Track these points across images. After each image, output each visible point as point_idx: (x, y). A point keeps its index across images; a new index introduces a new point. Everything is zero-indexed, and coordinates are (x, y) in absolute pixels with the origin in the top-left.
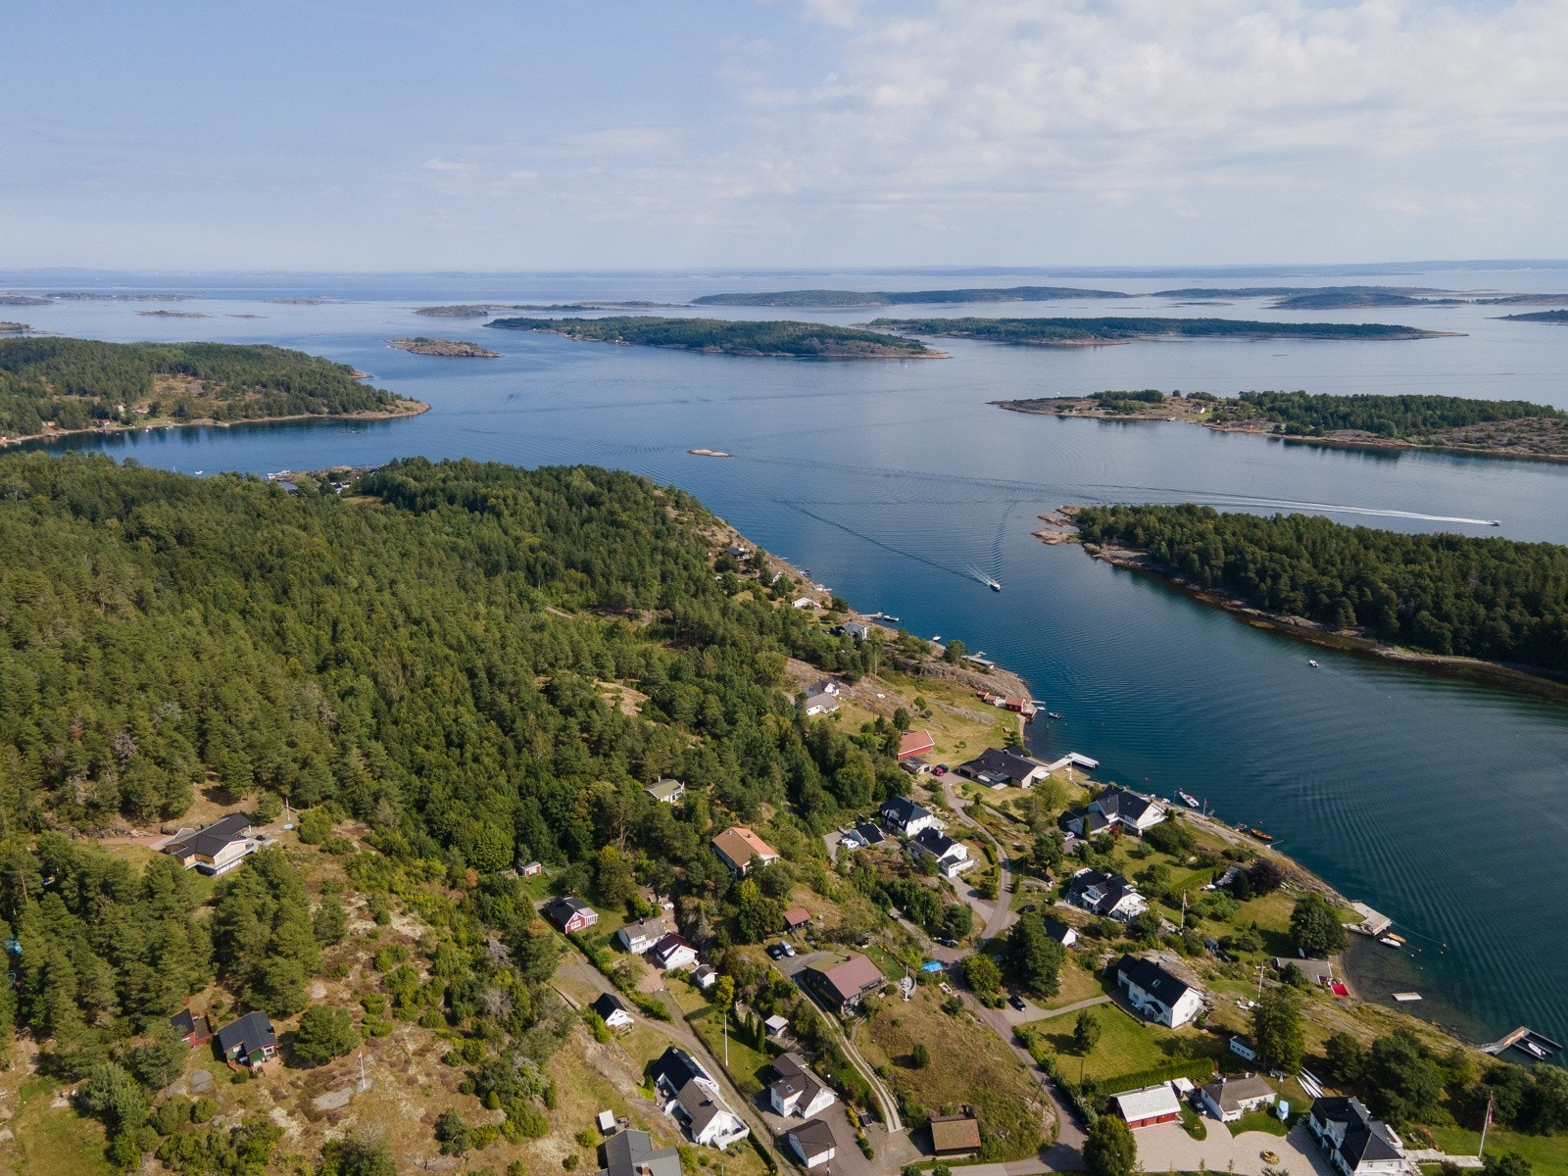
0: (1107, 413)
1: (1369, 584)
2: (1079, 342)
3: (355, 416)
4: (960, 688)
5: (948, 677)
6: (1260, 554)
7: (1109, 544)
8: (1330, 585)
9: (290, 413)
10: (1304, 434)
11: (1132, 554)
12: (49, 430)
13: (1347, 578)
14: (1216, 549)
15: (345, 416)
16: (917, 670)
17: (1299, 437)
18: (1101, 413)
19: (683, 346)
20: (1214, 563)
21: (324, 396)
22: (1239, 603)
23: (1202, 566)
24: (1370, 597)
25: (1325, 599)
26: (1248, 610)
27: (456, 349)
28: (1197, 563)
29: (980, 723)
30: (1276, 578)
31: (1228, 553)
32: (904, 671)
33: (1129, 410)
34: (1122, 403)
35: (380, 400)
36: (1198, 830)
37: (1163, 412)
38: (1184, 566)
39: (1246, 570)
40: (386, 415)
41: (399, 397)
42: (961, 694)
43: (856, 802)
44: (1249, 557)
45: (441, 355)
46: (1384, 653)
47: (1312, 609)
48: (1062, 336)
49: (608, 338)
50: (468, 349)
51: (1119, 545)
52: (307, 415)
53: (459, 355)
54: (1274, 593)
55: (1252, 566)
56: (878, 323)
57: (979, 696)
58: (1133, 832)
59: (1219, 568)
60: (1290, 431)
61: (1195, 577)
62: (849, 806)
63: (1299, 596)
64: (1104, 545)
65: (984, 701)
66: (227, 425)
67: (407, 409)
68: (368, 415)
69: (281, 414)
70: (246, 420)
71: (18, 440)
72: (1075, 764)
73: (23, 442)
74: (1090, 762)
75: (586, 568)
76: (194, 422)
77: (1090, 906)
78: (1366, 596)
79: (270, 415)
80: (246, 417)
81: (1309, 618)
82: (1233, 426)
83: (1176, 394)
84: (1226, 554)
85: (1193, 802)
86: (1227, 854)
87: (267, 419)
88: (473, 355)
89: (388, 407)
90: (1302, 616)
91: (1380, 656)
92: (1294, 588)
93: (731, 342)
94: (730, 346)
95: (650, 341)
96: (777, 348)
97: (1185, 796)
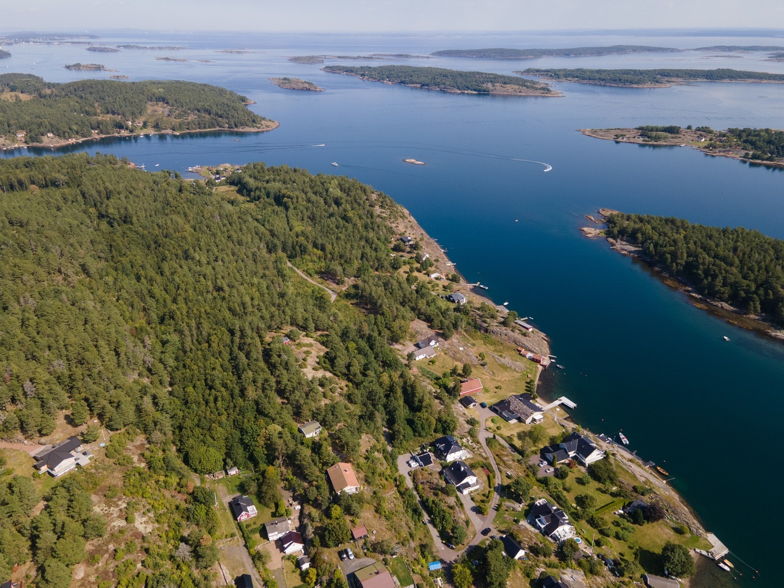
0: (644, 141)
1: (773, 289)
2: (641, 86)
3: (240, 130)
4: (509, 344)
5: (503, 336)
6: (708, 259)
7: (621, 240)
8: (748, 286)
9: (210, 128)
10: (763, 160)
11: (632, 248)
12: (95, 135)
13: (759, 282)
14: (682, 253)
15: (236, 130)
16: (486, 331)
17: (759, 161)
18: (640, 140)
19: (419, 86)
20: (679, 261)
21: (227, 118)
22: (690, 289)
23: (672, 262)
24: (771, 297)
25: (743, 294)
26: (694, 295)
27: (301, 86)
28: (669, 260)
29: (515, 370)
30: (715, 277)
31: (689, 255)
32: (480, 329)
33: (657, 138)
34: (654, 134)
35: (254, 121)
36: (622, 468)
37: (676, 140)
38: (662, 260)
39: (698, 269)
40: (255, 130)
41: (264, 119)
42: (509, 348)
43: (424, 434)
44: (701, 261)
45: (294, 89)
46: (773, 334)
47: (733, 299)
48: (631, 82)
49: (380, 79)
50: (307, 86)
51: (627, 241)
52: (218, 128)
53: (302, 90)
54: (711, 286)
55: (701, 267)
56: (528, 71)
57: (518, 351)
58: (583, 464)
59: (681, 265)
60: (754, 157)
61: (667, 268)
62: (420, 436)
63: (727, 291)
64: (618, 240)
65: (521, 355)
66: (178, 134)
67: (267, 126)
68: (247, 129)
69: (205, 128)
70: (188, 131)
71: (81, 140)
72: (563, 405)
73: (83, 141)
74: (571, 404)
75: (323, 249)
76: (163, 132)
77: (539, 528)
78: (769, 295)
79: (200, 128)
80: (188, 129)
81: (730, 305)
82: (720, 152)
83: (689, 128)
84: (688, 257)
85: (625, 441)
86: (635, 489)
87: (198, 130)
88: (309, 90)
89: (258, 125)
90: (727, 302)
91: (771, 336)
92: (724, 285)
93: (444, 84)
94: (443, 86)
95: (402, 82)
96: (468, 88)
97: (622, 436)
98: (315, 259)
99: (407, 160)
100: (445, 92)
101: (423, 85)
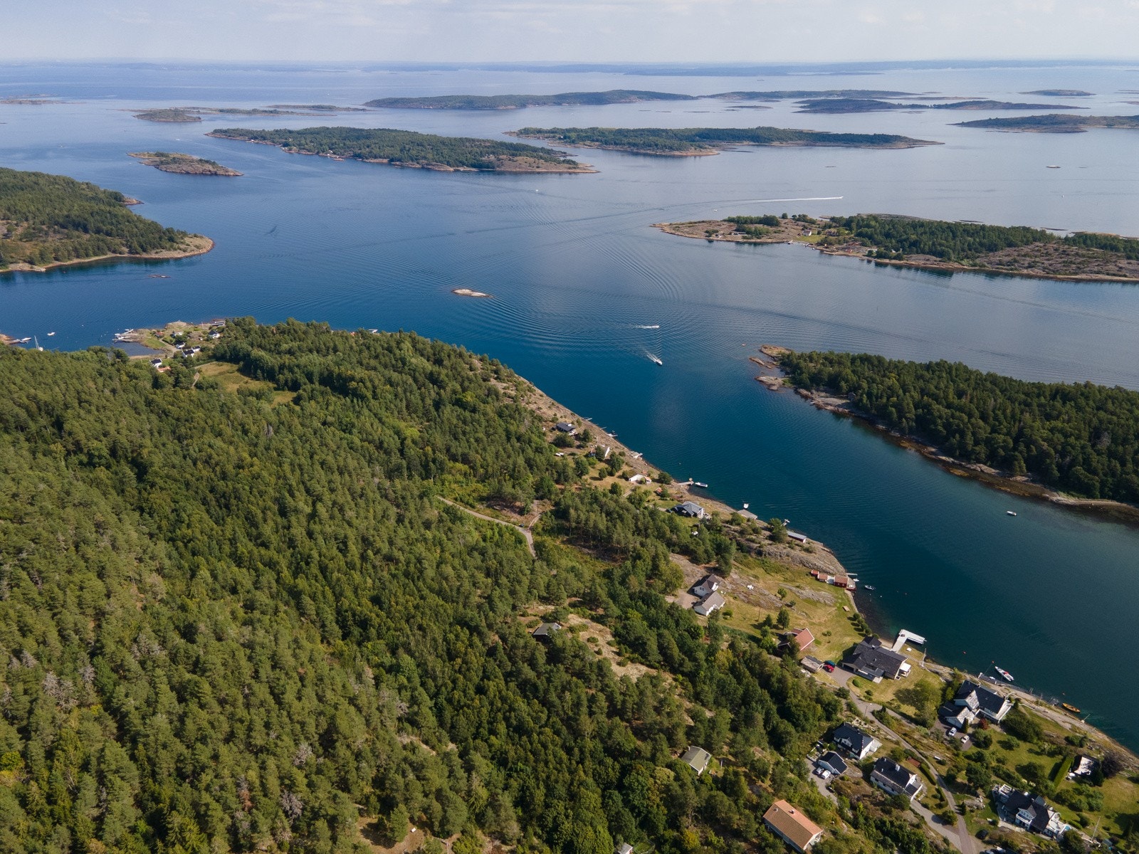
0: (744, 238)
1: (1034, 442)
2: (684, 153)
3: (154, 256)
4: (796, 568)
5: (785, 558)
6: (945, 412)
7: (817, 390)
8: (1004, 441)
9: (96, 254)
10: (890, 258)
11: (840, 402)
13: (1014, 435)
14: (908, 404)
15: (145, 256)
16: (760, 553)
17: (887, 261)
18: (739, 237)
19: (385, 161)
20: (908, 415)
21: (122, 236)
22: (933, 450)
23: (900, 418)
24: (1034, 452)
25: (1002, 452)
26: (944, 458)
27: (200, 168)
28: (895, 415)
29: (826, 604)
30: (963, 435)
31: (916, 407)
32: (749, 552)
33: (758, 234)
34: (753, 227)
35: (171, 240)
36: (1038, 716)
37: (782, 236)
38: (883, 414)
39: (935, 424)
40: (180, 254)
41: (184, 234)
42: (800, 573)
43: (808, 727)
44: (936, 414)
45: (188, 173)
46: (1054, 499)
47: (992, 459)
48: (671, 148)
49: (319, 151)
50: (211, 168)
51: (825, 391)
52: (110, 255)
53: (203, 174)
54: (962, 445)
55: (939, 421)
56: (526, 132)
57: (812, 575)
58: (994, 722)
59: (912, 420)
60: (880, 255)
61: (892, 425)
62: (804, 730)
63: (981, 449)
64: (814, 391)
65: (818, 580)
66: (43, 270)
67: (198, 247)
68: (165, 254)
69: (87, 256)
70: (58, 263)
72: (909, 642)
74: (920, 639)
76: (12, 267)
78: (1032, 451)
79: (78, 257)
80: (56, 259)
81: (990, 466)
82: (838, 249)
83: (784, 217)
84: (916, 409)
85: (1009, 677)
86: (1069, 741)
87: (76, 261)
88: (216, 174)
89: (182, 246)
90: (985, 464)
91: (1052, 501)
92: (976, 443)
93: (425, 158)
94: (425, 162)
95: (357, 156)
96: (463, 164)
97: (1001, 671)
98: (461, 478)
99: (459, 291)
100: (429, 170)
101: (392, 160)
